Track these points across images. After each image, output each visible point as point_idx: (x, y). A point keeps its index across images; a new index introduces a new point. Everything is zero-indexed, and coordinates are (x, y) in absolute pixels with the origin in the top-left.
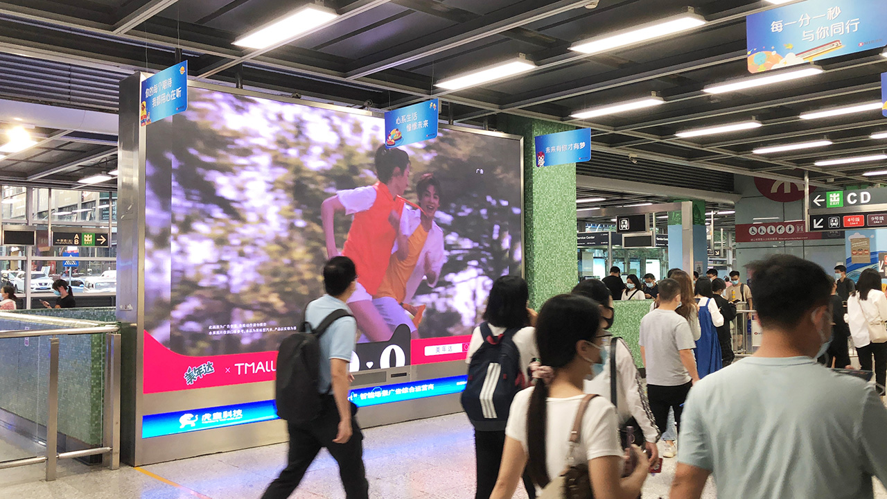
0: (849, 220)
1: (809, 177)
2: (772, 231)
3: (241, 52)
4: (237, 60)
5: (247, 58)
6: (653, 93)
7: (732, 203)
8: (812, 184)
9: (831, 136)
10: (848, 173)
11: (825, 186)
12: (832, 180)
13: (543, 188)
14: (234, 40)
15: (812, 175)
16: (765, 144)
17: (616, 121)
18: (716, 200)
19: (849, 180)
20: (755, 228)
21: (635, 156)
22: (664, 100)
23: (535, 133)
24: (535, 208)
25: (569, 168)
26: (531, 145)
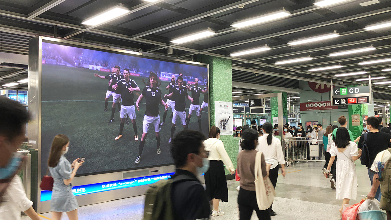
0: (350, 100)
1: (333, 81)
3: (84, 27)
4: (83, 30)
5: (87, 30)
6: (266, 45)
7: (298, 93)
8: (334, 85)
9: (342, 64)
10: (349, 79)
11: (340, 86)
12: (342, 83)
13: (218, 87)
14: (82, 22)
16: (314, 67)
17: (249, 58)
18: (291, 92)
19: (350, 83)
21: (257, 73)
22: (271, 48)
23: (214, 63)
24: (214, 96)
25: (229, 78)
26: (212, 68)
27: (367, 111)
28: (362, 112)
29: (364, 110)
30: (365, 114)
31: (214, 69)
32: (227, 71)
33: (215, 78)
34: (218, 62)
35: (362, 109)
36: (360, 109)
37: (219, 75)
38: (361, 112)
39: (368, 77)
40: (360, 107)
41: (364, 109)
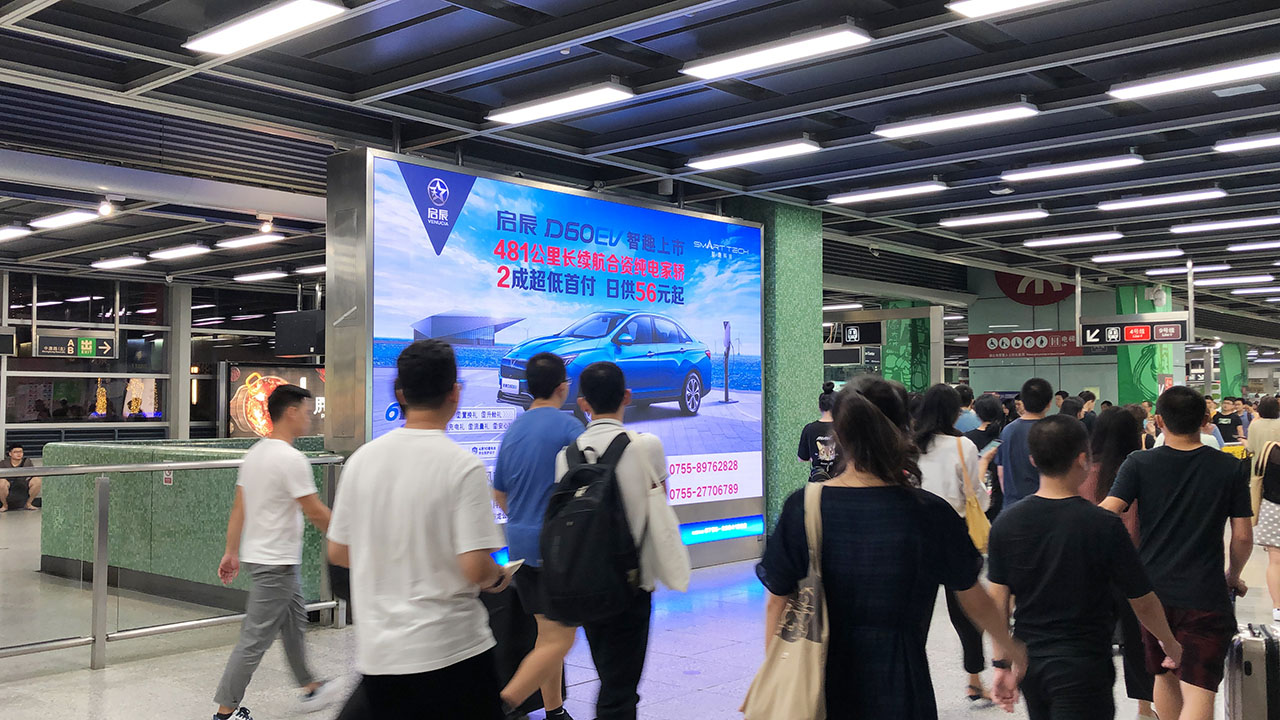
0: (1131, 332)
1: (1081, 274)
2: (1017, 344)
4: (474, 133)
5: (485, 133)
6: (935, 177)
7: (962, 305)
8: (1086, 285)
9: (1121, 229)
10: (1126, 270)
11: (1096, 287)
12: (1106, 279)
13: (787, 289)
15: (1085, 272)
16: (1039, 236)
19: (1128, 279)
20: (995, 340)
21: (876, 247)
22: (947, 186)
23: (778, 220)
24: (778, 314)
25: (815, 264)
26: (774, 236)
27: (1171, 366)
28: (1157, 366)
29: (1162, 360)
30: (1165, 372)
31: (778, 238)
32: (811, 244)
33: (780, 262)
34: (788, 219)
35: (1157, 357)
36: (1153, 357)
37: (791, 255)
38: (1153, 367)
39: (1184, 265)
40: (1152, 352)
41: (1162, 356)
